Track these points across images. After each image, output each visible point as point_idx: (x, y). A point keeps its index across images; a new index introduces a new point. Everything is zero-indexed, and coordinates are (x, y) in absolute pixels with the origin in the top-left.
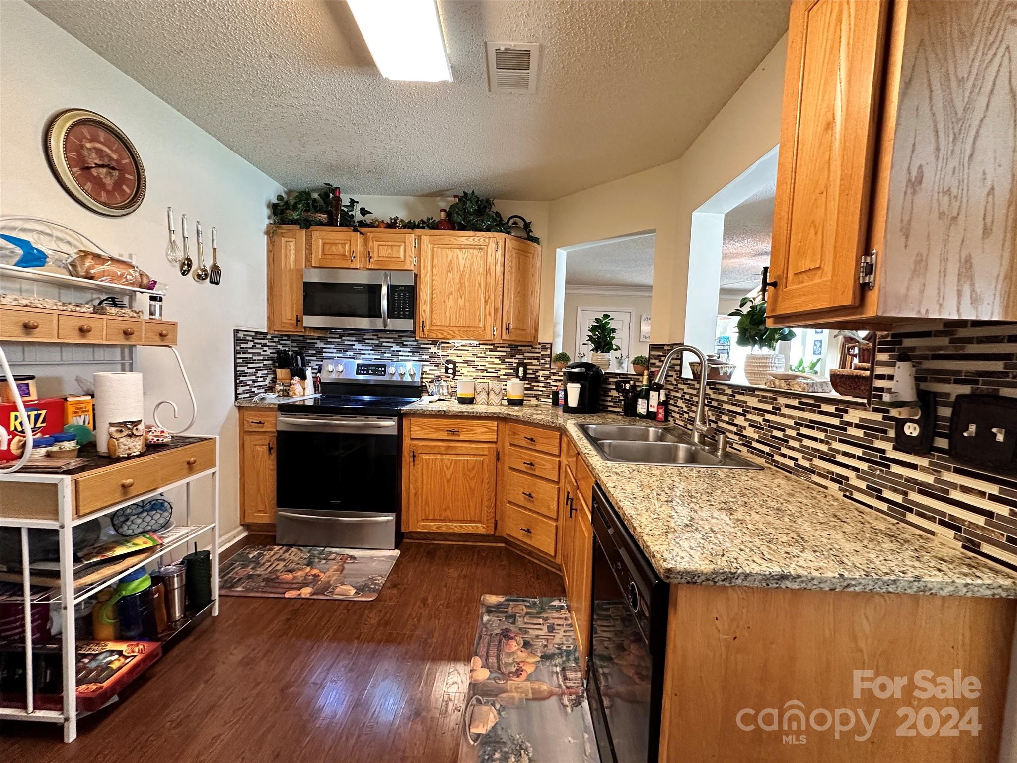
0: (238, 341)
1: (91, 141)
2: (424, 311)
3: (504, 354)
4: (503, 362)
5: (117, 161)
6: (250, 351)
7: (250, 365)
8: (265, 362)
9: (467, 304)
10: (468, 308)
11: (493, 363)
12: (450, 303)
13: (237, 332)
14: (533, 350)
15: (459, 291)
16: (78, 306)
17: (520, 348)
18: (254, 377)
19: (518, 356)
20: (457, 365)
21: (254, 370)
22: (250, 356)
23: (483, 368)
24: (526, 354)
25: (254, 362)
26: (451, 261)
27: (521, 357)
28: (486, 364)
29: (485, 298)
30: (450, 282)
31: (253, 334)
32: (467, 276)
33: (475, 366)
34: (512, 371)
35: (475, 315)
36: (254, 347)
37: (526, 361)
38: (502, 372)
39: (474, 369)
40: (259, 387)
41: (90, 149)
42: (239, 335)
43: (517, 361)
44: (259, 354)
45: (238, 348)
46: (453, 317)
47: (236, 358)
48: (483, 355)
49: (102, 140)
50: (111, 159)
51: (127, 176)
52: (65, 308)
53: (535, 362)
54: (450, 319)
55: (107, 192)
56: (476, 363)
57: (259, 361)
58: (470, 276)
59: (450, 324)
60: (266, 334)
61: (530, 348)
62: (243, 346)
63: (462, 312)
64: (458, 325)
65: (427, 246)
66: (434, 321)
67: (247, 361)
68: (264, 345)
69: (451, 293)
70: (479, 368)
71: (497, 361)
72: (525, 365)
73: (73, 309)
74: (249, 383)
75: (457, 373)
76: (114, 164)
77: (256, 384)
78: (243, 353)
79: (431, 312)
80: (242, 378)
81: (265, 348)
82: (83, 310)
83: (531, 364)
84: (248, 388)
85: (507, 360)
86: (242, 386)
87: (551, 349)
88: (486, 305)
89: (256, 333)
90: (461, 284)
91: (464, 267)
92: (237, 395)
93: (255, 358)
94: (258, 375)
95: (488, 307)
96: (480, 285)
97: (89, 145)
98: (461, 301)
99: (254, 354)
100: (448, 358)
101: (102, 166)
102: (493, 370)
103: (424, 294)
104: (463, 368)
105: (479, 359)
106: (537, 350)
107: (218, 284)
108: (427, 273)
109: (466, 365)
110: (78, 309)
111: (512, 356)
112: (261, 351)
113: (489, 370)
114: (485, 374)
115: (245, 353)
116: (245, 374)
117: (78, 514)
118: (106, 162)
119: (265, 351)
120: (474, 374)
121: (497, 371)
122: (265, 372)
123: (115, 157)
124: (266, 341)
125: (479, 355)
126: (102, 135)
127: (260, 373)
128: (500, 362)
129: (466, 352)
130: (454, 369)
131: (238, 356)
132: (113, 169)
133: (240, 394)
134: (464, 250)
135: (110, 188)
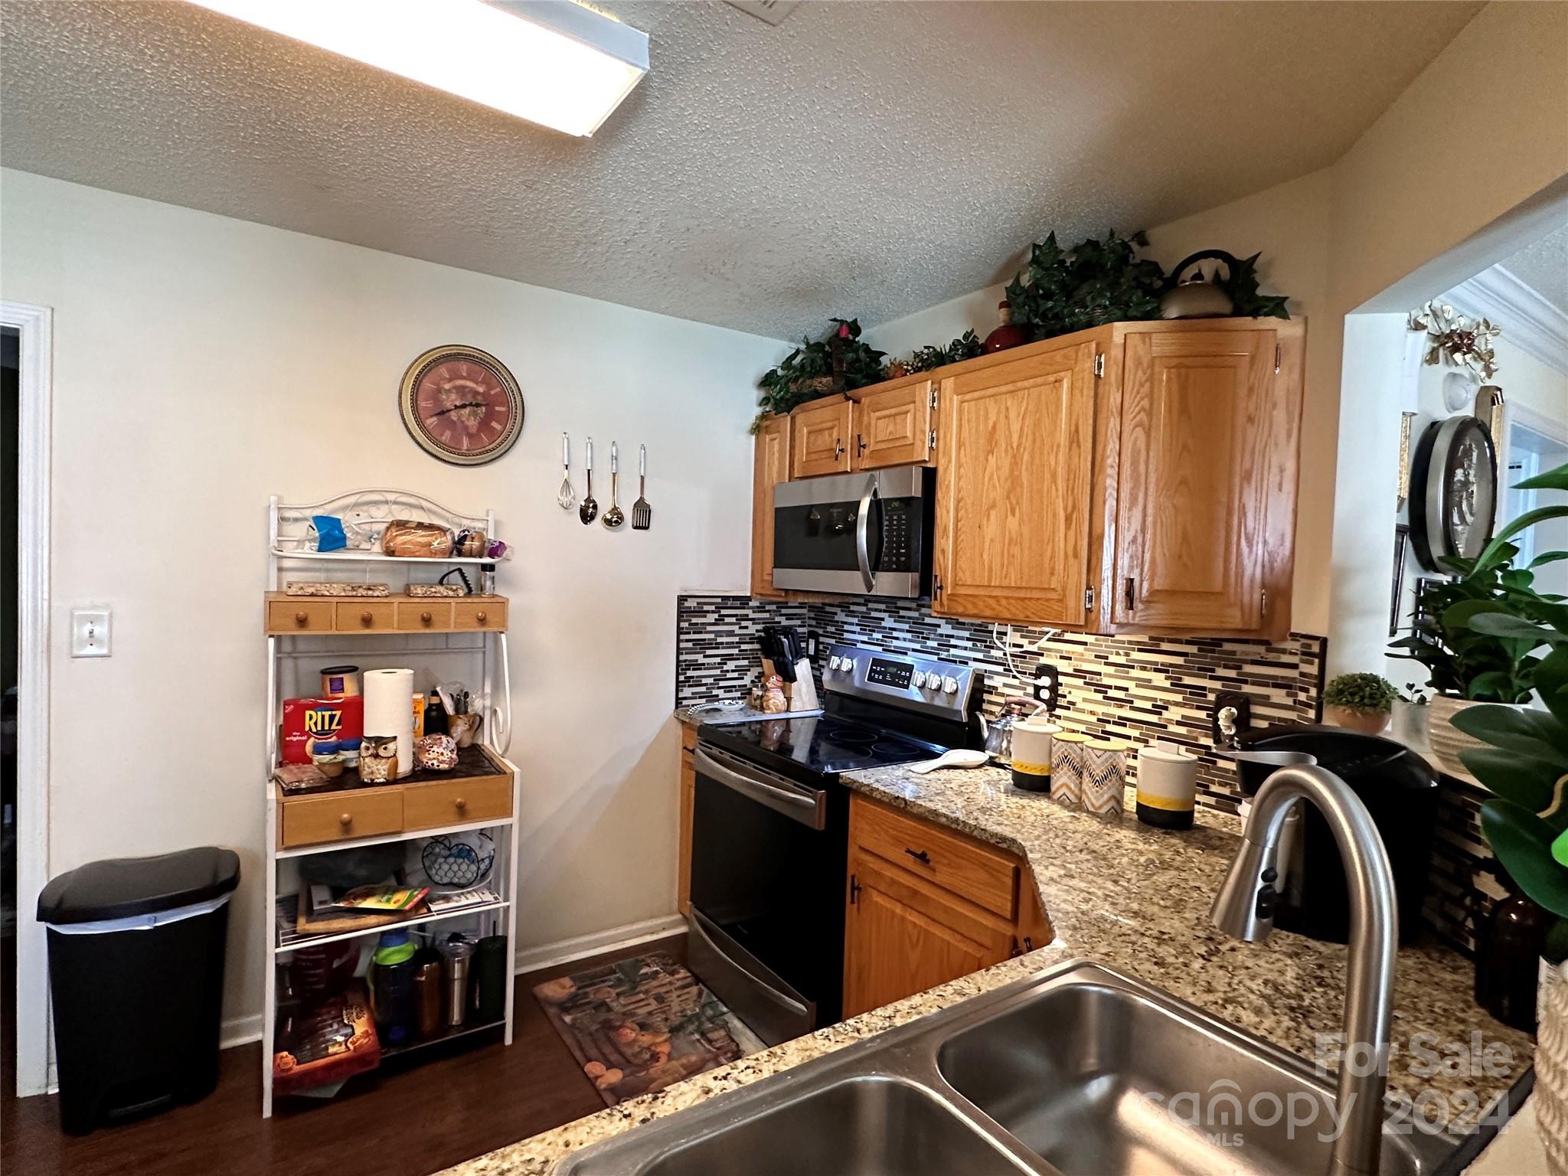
0: (682, 613)
1: (450, 380)
2: (943, 551)
3: (1180, 661)
4: (1177, 686)
5: (483, 394)
6: (709, 628)
7: (709, 652)
8: (743, 647)
9: (1026, 530)
10: (1026, 537)
11: (1146, 684)
12: (991, 530)
13: (682, 599)
14: (1271, 657)
15: (1008, 497)
16: (369, 589)
17: (1227, 647)
18: (718, 672)
19: (1220, 672)
20: (1061, 679)
21: (718, 660)
22: (712, 636)
23: (1121, 695)
24: (1248, 669)
25: (718, 646)
26: (994, 427)
27: (1232, 674)
28: (1131, 685)
29: (1065, 509)
30: (991, 478)
31: (719, 600)
32: (1026, 457)
33: (1102, 689)
34: (1203, 714)
35: (1041, 555)
36: (720, 621)
37: (1247, 689)
38: (1174, 713)
39: (1099, 697)
40: (729, 689)
41: (449, 391)
42: (686, 604)
43: (1218, 685)
44: (731, 634)
45: (684, 625)
46: (996, 566)
47: (679, 641)
48: (1122, 660)
49: (465, 374)
50: (476, 393)
51: (497, 408)
52: (354, 593)
53: (1279, 696)
54: (990, 568)
55: (470, 436)
56: (1106, 681)
57: (730, 645)
58: (1032, 457)
59: (990, 579)
60: (749, 599)
61: (1262, 649)
62: (694, 620)
63: (1016, 550)
64: (1005, 583)
65: (951, 400)
66: (960, 574)
67: (701, 646)
68: (746, 618)
69: (993, 506)
70: (1111, 693)
71: (1159, 679)
72: (1244, 704)
73: (364, 593)
74: (704, 681)
75: (1062, 702)
76: (480, 399)
77: (722, 684)
78: (694, 633)
79: (956, 553)
80: (690, 673)
81: (744, 624)
82: (376, 593)
83: (1265, 701)
84: (703, 689)
85: (1187, 680)
86: (690, 686)
87: (1322, 656)
88: (1068, 527)
89: (724, 598)
90: (1014, 480)
91: (1020, 437)
92: (679, 701)
93: (719, 640)
94: (725, 668)
95: (1072, 533)
96: (1054, 476)
97: (447, 386)
98: (1013, 523)
99: (718, 634)
100: (1043, 660)
101: (464, 406)
102: (1148, 705)
103: (945, 511)
104: (1074, 690)
105: (1111, 670)
106: (1286, 659)
107: (646, 528)
108: (950, 462)
109: (1080, 682)
110: (370, 593)
111: (1206, 671)
112: (736, 628)
113: (1138, 703)
114: (1126, 713)
115: (701, 633)
116: (698, 666)
117: (283, 846)
118: (469, 399)
119: (746, 627)
120: (1100, 709)
121: (1159, 709)
122: (745, 662)
123: (481, 390)
124: (749, 612)
125: (1113, 659)
126: (464, 368)
127: (731, 665)
128: (1167, 684)
129: (1080, 648)
130: (1054, 688)
131: (683, 637)
132: (478, 405)
133: (685, 698)
134: (1020, 394)
135: (473, 430)
